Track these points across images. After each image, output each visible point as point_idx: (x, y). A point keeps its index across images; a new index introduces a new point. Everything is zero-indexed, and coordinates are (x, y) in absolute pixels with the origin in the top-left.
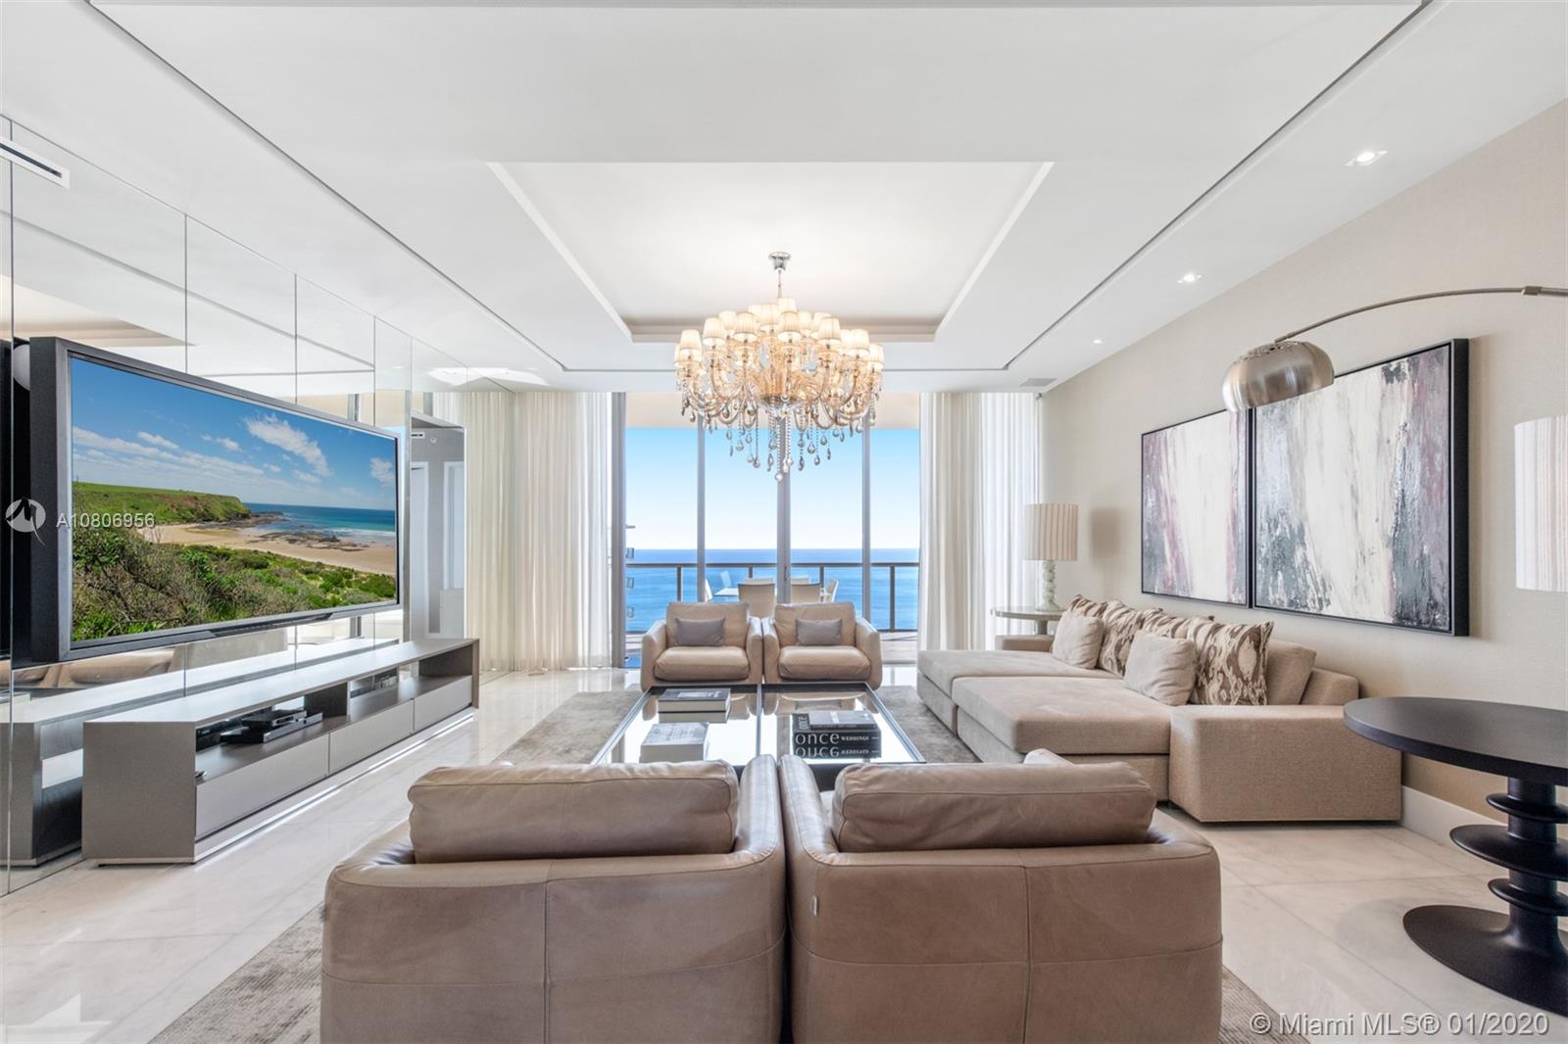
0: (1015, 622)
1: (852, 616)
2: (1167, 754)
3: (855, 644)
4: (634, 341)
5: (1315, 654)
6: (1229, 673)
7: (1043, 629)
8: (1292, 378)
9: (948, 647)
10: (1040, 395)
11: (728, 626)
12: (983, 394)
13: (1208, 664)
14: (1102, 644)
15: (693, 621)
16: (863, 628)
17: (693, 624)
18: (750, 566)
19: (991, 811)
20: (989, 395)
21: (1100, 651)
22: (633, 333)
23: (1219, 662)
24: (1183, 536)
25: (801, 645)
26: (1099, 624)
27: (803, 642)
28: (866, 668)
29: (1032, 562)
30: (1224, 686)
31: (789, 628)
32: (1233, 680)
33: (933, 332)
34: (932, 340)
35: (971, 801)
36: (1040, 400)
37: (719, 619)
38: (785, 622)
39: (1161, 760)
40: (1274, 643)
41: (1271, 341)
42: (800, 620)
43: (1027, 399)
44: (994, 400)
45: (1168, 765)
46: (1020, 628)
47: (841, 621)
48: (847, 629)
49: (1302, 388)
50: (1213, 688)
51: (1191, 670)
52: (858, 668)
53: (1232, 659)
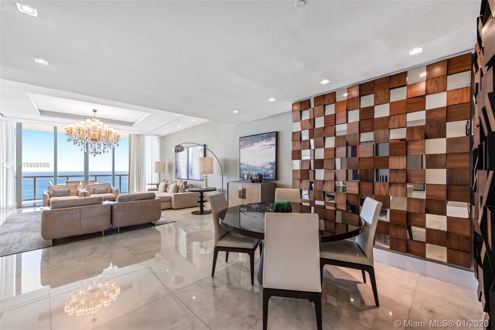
0: (153, 186)
1: (110, 187)
2: (171, 201)
3: (111, 193)
4: (40, 115)
5: (193, 185)
6: (181, 189)
7: (158, 187)
8: (179, 150)
9: (137, 191)
10: (159, 137)
11: (71, 191)
12: (145, 136)
13: (179, 188)
14: (167, 187)
15: (59, 190)
16: (114, 189)
17: (59, 191)
18: (68, 177)
19: (137, 197)
20: (147, 136)
21: (166, 189)
22: (40, 113)
23: (180, 187)
24: (181, 168)
25: (96, 194)
26: (166, 184)
27: (96, 193)
28: (115, 197)
29: (155, 173)
30: (181, 191)
31: (92, 190)
32: (182, 189)
33: (132, 125)
34: (132, 126)
35: (135, 196)
36: (159, 138)
37: (68, 189)
38: (91, 189)
39: (170, 202)
40: (188, 184)
41: (178, 145)
42: (95, 188)
43: (156, 138)
44: (148, 138)
45: (171, 203)
46: (154, 187)
47: (107, 188)
48: (109, 190)
49: (181, 151)
50: (179, 191)
51: (177, 189)
52: (113, 197)
53: (182, 187)
